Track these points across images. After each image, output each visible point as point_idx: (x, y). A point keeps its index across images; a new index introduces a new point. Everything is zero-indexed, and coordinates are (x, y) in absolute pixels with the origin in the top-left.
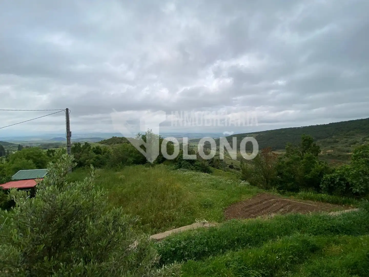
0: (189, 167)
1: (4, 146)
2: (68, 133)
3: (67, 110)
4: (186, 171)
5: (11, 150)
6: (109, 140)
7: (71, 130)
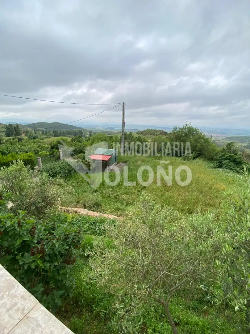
0: (233, 169)
1: (83, 131)
2: (123, 123)
3: (124, 103)
4: (229, 172)
5: (86, 134)
6: (144, 131)
7: (125, 121)
